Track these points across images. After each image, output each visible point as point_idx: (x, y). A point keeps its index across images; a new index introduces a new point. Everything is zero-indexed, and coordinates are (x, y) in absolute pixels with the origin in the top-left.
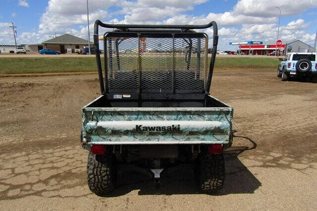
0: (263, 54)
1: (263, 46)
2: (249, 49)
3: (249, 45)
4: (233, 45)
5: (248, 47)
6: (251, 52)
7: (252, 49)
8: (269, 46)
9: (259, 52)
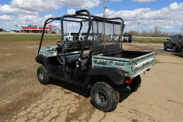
0: (37, 33)
1: (37, 28)
2: (29, 29)
3: (29, 27)
4: (18, 27)
5: (28, 28)
6: (30, 31)
7: (30, 29)
8: (40, 28)
9: (35, 31)
